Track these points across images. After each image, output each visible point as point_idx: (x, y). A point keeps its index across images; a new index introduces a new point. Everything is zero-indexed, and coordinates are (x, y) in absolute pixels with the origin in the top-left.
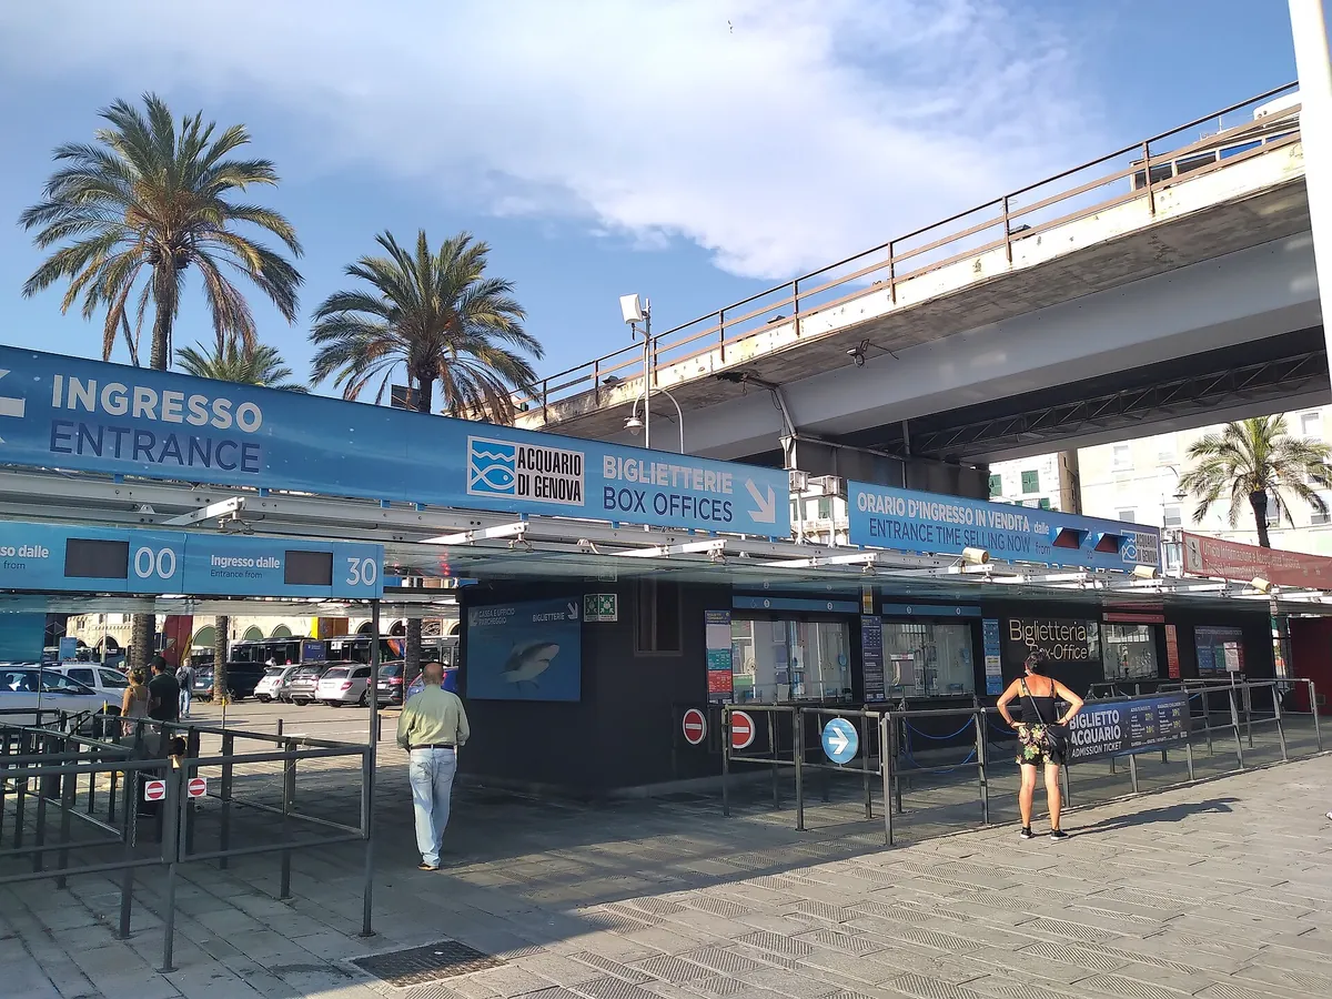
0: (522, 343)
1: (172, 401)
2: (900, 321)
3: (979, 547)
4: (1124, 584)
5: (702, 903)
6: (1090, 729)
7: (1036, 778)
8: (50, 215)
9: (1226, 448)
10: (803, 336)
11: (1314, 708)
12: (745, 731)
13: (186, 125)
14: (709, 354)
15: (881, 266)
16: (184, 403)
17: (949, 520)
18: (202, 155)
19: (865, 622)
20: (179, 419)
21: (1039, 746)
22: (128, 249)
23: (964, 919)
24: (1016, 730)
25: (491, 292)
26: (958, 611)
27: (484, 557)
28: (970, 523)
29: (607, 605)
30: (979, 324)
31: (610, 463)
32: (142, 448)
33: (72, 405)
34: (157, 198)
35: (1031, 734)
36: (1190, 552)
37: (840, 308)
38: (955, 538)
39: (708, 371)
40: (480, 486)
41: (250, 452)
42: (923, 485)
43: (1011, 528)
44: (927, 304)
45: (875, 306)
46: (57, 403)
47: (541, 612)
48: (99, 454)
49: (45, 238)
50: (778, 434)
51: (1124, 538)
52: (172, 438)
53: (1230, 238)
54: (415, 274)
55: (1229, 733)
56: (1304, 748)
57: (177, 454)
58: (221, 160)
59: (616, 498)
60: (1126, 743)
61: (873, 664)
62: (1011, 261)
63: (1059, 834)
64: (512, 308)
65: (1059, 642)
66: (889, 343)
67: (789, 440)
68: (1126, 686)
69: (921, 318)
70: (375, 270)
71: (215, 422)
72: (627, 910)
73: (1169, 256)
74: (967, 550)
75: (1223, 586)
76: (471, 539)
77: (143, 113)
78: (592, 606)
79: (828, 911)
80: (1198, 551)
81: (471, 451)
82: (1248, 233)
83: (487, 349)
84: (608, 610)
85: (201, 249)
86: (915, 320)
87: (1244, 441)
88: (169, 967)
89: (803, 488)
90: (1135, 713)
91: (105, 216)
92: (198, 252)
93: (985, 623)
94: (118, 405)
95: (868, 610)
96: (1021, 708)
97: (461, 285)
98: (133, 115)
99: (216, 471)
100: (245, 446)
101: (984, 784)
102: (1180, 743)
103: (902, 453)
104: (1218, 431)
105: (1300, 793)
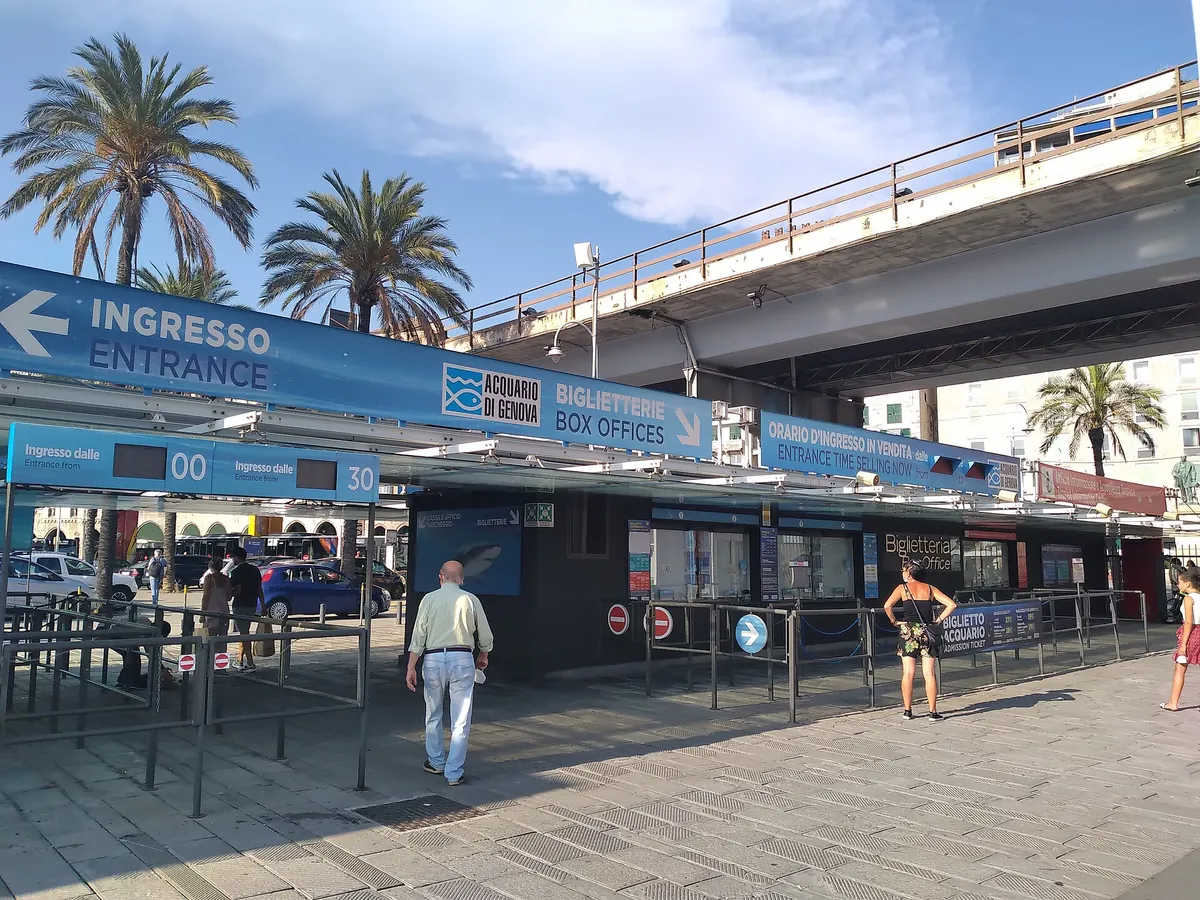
0: (453, 275)
1: (194, 325)
2: (794, 269)
3: (869, 471)
4: (988, 506)
5: (643, 767)
6: (959, 628)
7: (915, 668)
8: (25, 143)
9: (1071, 390)
10: (708, 279)
11: (1144, 616)
12: (666, 623)
13: (153, 65)
14: (623, 292)
15: (781, 220)
16: (205, 326)
17: (846, 447)
18: (167, 93)
19: (764, 533)
20: (199, 341)
21: (918, 642)
22: (99, 177)
23: (867, 783)
24: (899, 628)
25: (427, 229)
26: (843, 526)
27: (455, 468)
28: (862, 450)
29: (545, 514)
30: (865, 274)
31: (562, 390)
32: (167, 365)
33: (109, 325)
34: (125, 131)
35: (912, 632)
36: (1044, 480)
37: (742, 256)
38: (850, 463)
39: (621, 307)
40: (453, 407)
41: (259, 371)
42: (806, 413)
43: (896, 455)
44: (820, 255)
45: (774, 255)
46: (96, 323)
47: (486, 518)
48: (131, 369)
49: (22, 164)
50: (682, 366)
51: (990, 467)
52: (194, 358)
53: (1088, 208)
54: (358, 209)
55: (1074, 635)
56: (1133, 650)
57: (198, 372)
58: (184, 99)
59: (567, 420)
60: (989, 642)
61: (770, 570)
62: (896, 220)
63: (936, 716)
64: (446, 244)
65: (927, 555)
66: (784, 288)
67: (691, 371)
68: (984, 594)
69: (814, 268)
70: (322, 204)
71: (230, 345)
72: (581, 773)
73: (1034, 222)
74: (861, 474)
75: (1073, 510)
76: (444, 453)
77: (115, 52)
78: (532, 514)
79: (751, 775)
80: (1051, 479)
81: (446, 376)
82: (1104, 205)
83: (423, 280)
84: (545, 517)
85: (164, 180)
86: (807, 269)
87: (1086, 384)
88: (198, 814)
89: (724, 416)
90: (997, 617)
91: (77, 146)
92: (161, 183)
93: (865, 537)
94: (148, 327)
95: (767, 522)
96: (906, 610)
97: (400, 222)
98: (105, 54)
99: (230, 387)
100: (255, 366)
101: (872, 673)
102: (1035, 642)
103: (789, 386)
104: (1064, 375)
105: (1133, 686)
